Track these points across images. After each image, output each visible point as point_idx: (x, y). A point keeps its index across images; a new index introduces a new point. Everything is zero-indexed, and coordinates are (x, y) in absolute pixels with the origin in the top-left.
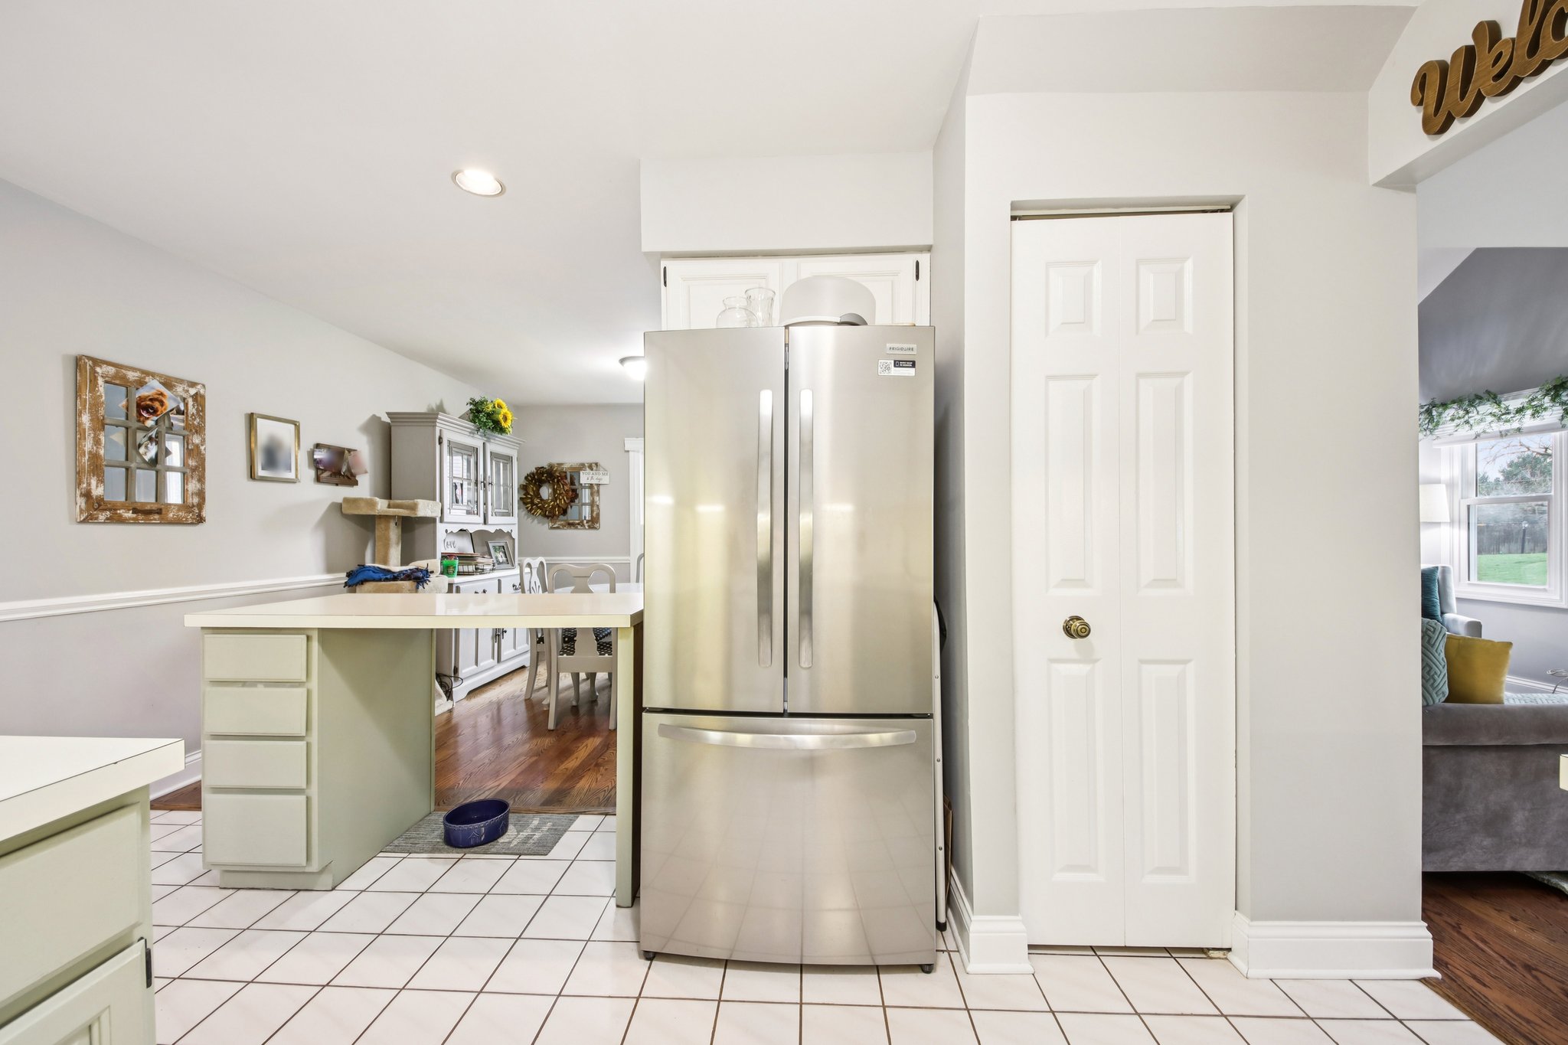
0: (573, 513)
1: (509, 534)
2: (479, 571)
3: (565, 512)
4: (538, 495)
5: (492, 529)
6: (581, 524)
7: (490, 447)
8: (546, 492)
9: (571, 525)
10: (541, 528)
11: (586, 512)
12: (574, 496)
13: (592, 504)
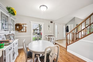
0: (22, 30)
1: (14, 34)
2: (10, 44)
3: (21, 30)
4: (16, 28)
5: (11, 34)
6: (24, 32)
7: (11, 18)
8: (18, 27)
9: (22, 32)
10: (17, 32)
11: (24, 30)
12: (22, 28)
13: (25, 29)
